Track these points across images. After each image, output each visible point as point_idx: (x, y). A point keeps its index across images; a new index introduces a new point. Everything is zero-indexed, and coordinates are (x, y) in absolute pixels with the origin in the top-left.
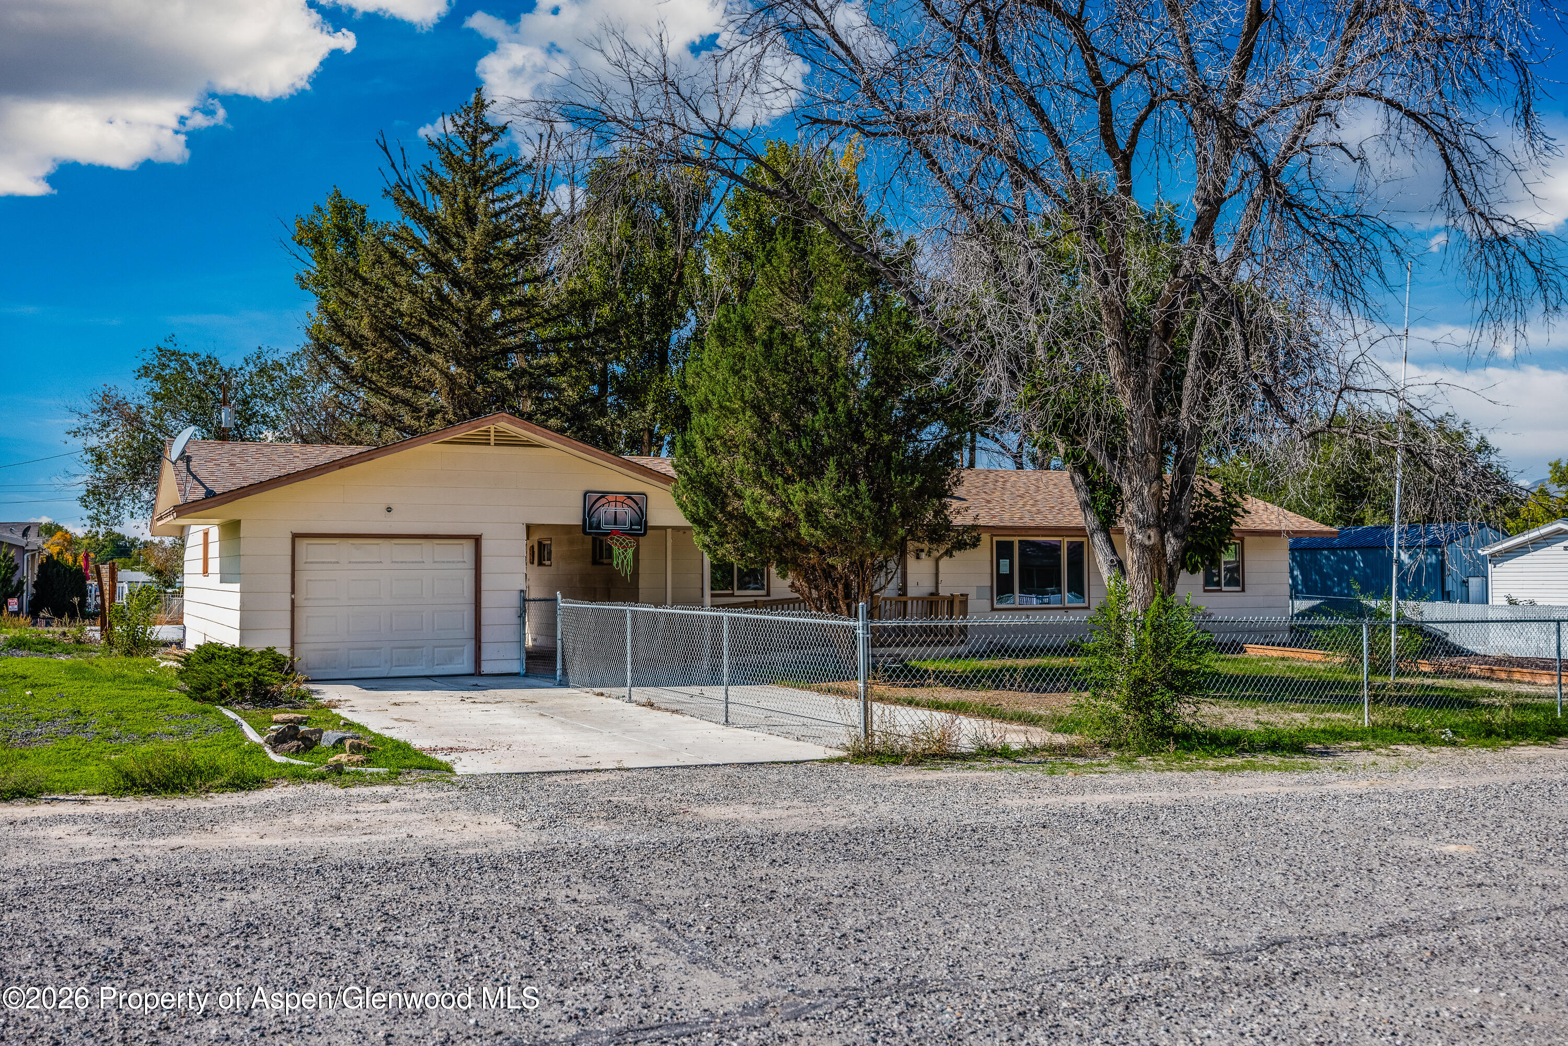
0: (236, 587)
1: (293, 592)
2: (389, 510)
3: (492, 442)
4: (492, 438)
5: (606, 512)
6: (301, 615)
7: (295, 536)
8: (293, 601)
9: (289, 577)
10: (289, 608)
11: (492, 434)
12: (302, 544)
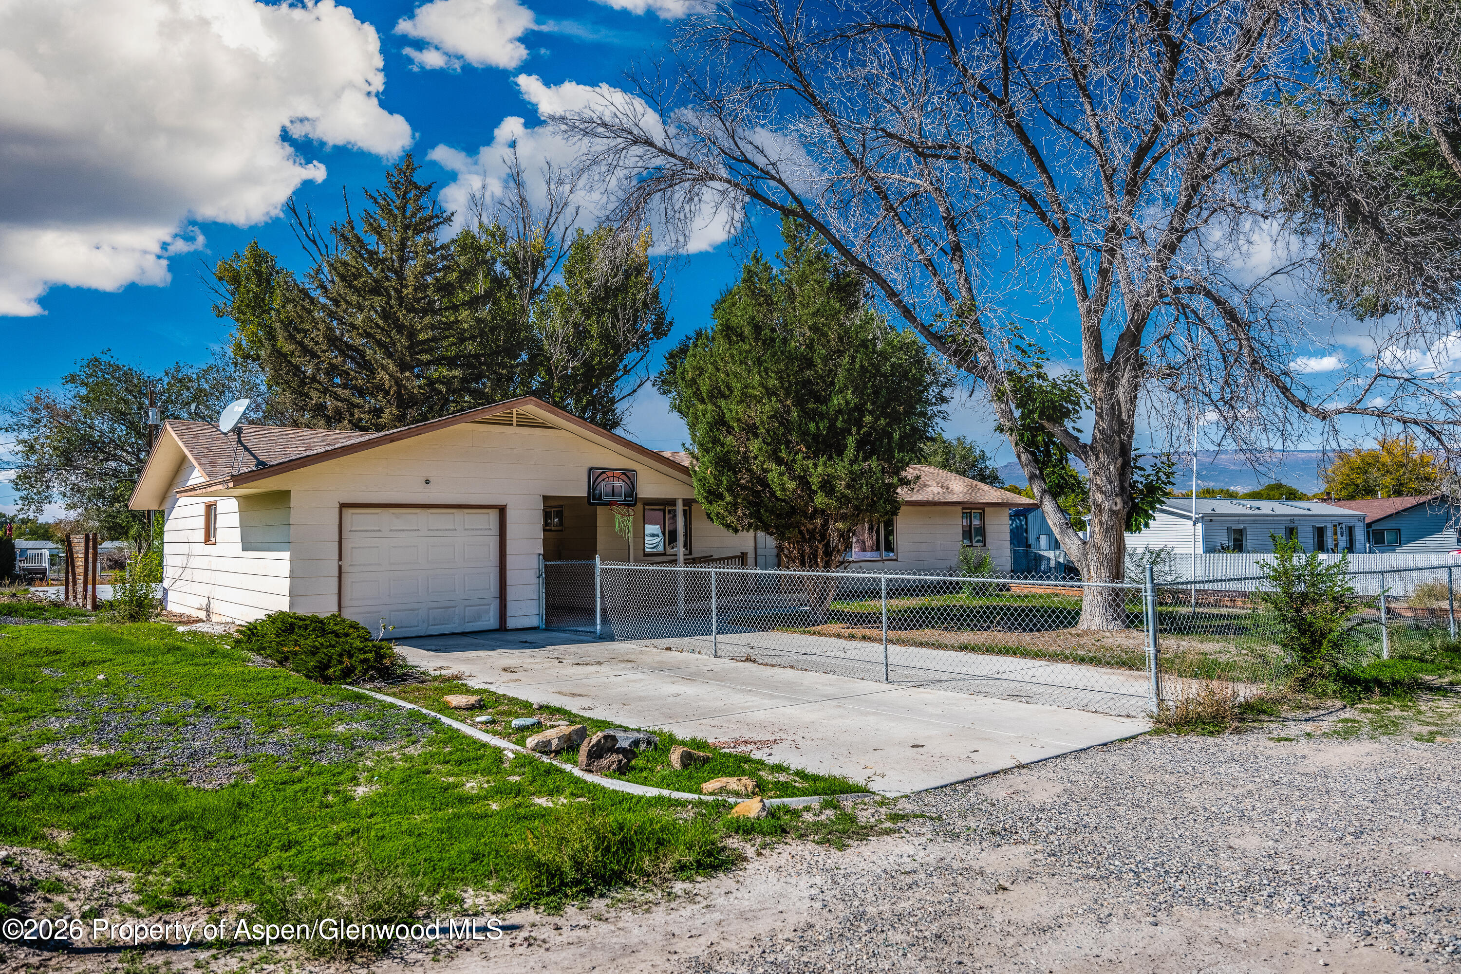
0: (286, 555)
1: (340, 559)
2: (427, 482)
3: (515, 423)
4: (515, 419)
5: (605, 486)
6: (346, 579)
7: (343, 506)
8: (340, 567)
9: (336, 545)
10: (337, 574)
11: (515, 416)
12: (348, 513)
